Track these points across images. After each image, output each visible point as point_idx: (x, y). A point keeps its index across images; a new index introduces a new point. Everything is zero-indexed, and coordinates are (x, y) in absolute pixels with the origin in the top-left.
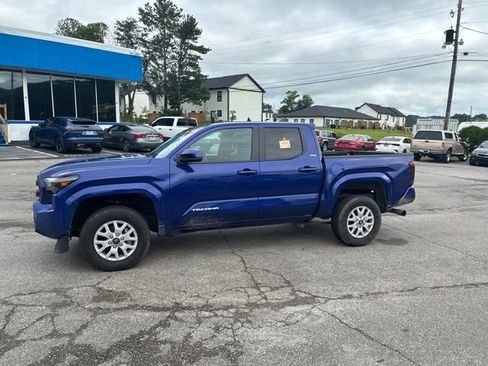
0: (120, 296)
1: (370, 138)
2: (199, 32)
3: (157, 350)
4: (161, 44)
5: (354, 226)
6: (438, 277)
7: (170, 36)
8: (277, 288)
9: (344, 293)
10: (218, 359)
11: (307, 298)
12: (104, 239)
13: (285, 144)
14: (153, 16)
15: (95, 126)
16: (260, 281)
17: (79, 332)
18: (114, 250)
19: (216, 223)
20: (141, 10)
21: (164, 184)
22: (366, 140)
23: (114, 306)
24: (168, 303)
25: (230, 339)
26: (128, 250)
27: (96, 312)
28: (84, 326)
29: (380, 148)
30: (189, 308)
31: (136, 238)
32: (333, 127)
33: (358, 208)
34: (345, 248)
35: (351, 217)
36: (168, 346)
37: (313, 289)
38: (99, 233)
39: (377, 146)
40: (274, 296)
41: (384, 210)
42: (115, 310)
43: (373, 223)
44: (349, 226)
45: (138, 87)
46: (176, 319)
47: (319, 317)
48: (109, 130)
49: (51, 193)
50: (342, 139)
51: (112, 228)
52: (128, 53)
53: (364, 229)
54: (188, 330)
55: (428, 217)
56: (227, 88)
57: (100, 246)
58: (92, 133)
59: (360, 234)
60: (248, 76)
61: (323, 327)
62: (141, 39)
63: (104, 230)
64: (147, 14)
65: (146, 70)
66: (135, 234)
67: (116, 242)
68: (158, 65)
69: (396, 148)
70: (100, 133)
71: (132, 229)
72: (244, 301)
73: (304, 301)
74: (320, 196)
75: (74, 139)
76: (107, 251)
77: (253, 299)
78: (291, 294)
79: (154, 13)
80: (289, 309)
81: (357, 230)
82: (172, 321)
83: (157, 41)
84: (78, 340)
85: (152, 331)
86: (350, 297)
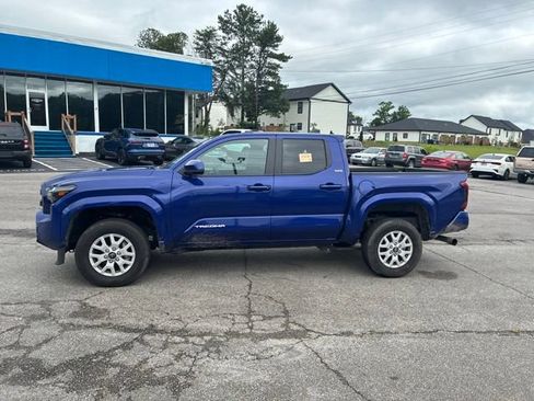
0: (99, 313)
1: (465, 155)
2: (279, 39)
3: (104, 373)
4: (240, 53)
5: (388, 254)
6: (472, 319)
7: (250, 44)
8: (270, 318)
9: (345, 330)
10: (160, 389)
11: (298, 331)
12: (100, 252)
13: (305, 158)
14: (232, 24)
15: (157, 139)
16: (256, 309)
17: (39, 346)
18: (110, 265)
19: (222, 242)
20: (220, 18)
21: (164, 198)
22: (460, 158)
23: (88, 323)
24: (143, 324)
25: (187, 369)
26: (125, 266)
27: (65, 327)
28: (46, 341)
29: (476, 167)
30: (162, 332)
31: (133, 254)
32: (430, 142)
33: (392, 233)
34: (375, 279)
35: (384, 243)
36: (118, 369)
37: (309, 322)
38: (94, 246)
39: (472, 165)
40: (261, 326)
41: (427, 238)
42: (87, 327)
43: (411, 252)
44: (380, 254)
45: (215, 99)
46: (142, 341)
47: (299, 353)
48: (172, 142)
49: (49, 202)
50: (432, 155)
51: (108, 241)
52: (198, 63)
53: (400, 259)
54: (148, 354)
55: (502, 249)
56: (308, 99)
57: (95, 260)
58: (153, 145)
59: (395, 263)
60: (333, 85)
61: (298, 365)
62: (219, 48)
63: (100, 244)
64: (226, 22)
65: (224, 79)
66: (133, 249)
67: (112, 256)
68: (236, 74)
69: (497, 167)
70: (162, 146)
71: (130, 244)
72: (226, 328)
73: (294, 335)
74: (345, 218)
75: (136, 151)
76: (102, 265)
77: (236, 328)
78: (283, 326)
79: (233, 21)
80: (271, 342)
81: (391, 258)
82: (136, 344)
83: (236, 49)
84: (34, 354)
85: (110, 353)
86: (349, 334)
